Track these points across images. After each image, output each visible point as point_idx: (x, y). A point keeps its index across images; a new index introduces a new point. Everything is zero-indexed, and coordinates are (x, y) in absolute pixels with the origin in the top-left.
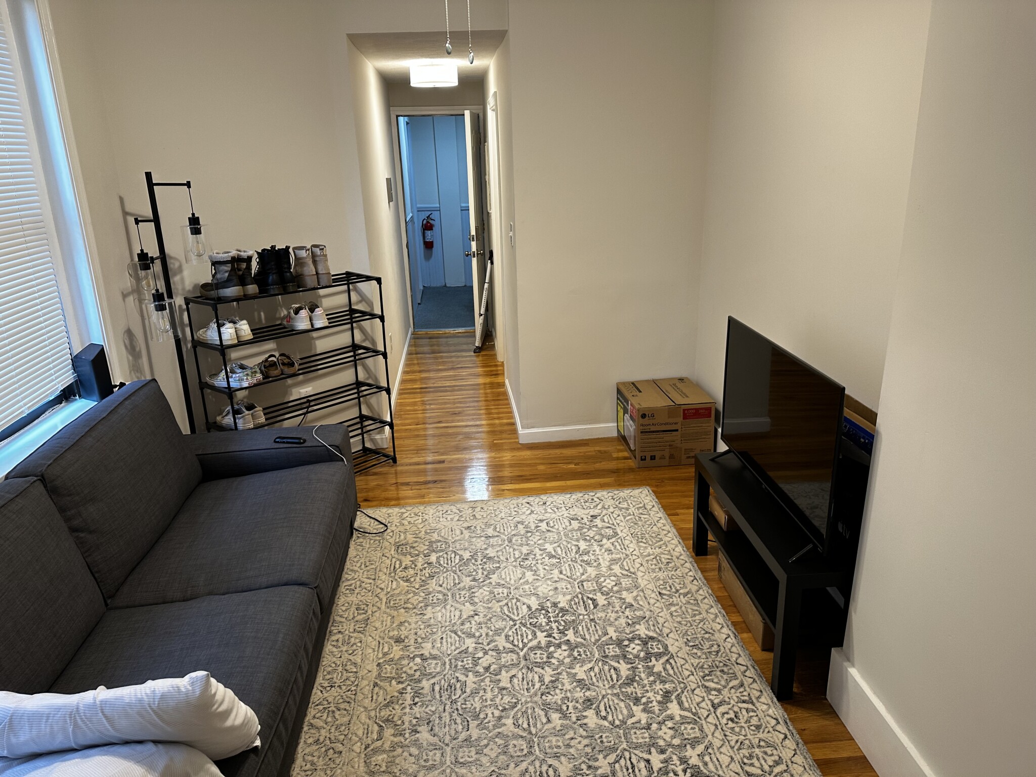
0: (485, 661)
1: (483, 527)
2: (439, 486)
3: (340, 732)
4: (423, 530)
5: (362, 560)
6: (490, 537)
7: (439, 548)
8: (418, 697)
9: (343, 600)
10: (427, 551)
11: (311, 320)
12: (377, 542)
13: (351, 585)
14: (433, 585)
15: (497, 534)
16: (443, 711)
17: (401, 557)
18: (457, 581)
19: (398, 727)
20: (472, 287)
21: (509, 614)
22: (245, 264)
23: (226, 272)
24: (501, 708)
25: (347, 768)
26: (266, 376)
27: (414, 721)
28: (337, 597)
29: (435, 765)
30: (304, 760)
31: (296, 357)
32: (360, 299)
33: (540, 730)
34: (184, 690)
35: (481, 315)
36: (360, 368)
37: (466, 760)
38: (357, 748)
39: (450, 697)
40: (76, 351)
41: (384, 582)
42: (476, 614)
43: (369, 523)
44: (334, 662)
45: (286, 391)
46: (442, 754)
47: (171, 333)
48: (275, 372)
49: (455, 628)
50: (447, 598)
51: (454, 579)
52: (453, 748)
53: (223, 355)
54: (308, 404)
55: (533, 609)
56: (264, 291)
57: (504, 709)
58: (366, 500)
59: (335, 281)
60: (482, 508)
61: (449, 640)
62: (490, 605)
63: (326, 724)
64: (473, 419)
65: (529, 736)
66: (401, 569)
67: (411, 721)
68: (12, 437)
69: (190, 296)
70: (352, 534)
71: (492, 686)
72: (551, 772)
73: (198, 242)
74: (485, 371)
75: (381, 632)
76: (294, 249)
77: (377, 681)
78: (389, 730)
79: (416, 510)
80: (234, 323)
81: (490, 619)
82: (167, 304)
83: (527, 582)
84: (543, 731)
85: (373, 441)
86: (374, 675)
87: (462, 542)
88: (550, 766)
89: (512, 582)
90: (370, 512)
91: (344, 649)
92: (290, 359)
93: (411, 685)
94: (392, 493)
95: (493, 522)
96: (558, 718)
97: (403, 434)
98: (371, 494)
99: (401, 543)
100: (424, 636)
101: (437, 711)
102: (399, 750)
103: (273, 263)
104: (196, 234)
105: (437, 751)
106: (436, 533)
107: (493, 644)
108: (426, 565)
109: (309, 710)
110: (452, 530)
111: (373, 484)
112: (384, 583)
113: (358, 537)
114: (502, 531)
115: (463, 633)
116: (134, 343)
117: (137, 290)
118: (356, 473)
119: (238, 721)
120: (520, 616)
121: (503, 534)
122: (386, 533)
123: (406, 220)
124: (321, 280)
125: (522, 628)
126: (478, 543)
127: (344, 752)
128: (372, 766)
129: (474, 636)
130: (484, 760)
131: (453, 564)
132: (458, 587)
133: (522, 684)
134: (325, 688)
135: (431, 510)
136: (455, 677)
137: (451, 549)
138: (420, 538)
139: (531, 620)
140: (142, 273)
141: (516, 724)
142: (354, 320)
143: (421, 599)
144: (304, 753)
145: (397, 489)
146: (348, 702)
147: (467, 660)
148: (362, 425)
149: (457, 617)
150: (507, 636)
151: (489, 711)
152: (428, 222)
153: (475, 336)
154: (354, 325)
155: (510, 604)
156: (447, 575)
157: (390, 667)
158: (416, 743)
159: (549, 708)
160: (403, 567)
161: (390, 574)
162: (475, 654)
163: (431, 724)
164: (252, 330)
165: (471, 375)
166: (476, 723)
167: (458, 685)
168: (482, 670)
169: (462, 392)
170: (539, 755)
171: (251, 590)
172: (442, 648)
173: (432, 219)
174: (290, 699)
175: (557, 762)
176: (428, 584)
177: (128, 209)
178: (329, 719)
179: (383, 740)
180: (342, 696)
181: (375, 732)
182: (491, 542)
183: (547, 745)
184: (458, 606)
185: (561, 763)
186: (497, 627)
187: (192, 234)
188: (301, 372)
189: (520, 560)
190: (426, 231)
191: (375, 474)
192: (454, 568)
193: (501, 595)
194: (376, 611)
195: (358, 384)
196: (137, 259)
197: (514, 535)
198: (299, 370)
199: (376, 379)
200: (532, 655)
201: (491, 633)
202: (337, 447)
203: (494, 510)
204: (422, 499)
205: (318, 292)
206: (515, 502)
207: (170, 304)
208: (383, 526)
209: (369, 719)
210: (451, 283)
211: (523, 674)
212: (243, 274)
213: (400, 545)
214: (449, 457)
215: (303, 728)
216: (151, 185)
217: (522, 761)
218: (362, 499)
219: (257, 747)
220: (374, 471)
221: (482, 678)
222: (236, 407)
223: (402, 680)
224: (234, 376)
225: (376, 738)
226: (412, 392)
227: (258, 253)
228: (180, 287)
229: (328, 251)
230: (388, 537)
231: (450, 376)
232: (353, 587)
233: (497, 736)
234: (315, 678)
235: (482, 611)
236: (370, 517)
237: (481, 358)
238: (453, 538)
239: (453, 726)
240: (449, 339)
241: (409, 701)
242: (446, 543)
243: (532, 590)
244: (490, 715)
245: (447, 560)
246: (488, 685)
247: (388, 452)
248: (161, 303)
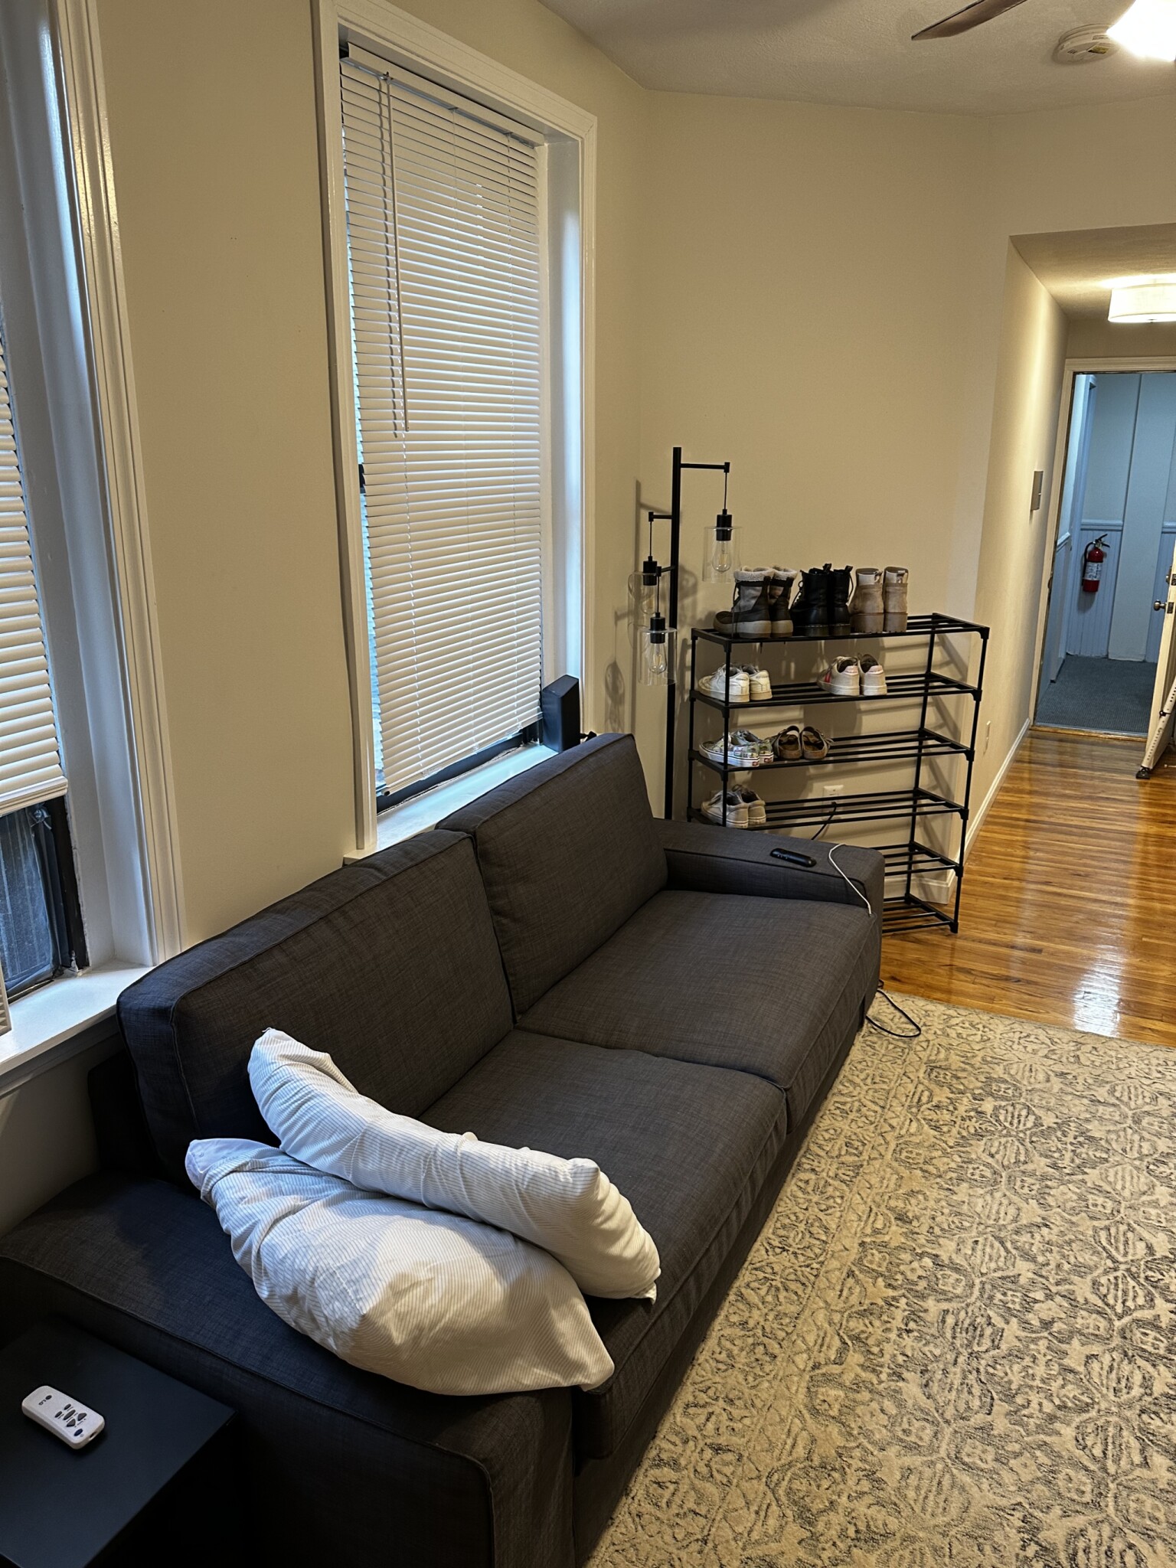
0: (1046, 1310)
1: (1090, 1081)
2: (1024, 989)
3: (782, 1324)
4: (981, 1054)
5: (870, 1071)
6: (1099, 1102)
7: (1002, 1093)
8: (915, 1321)
9: (829, 1122)
10: (980, 1091)
11: (861, 682)
12: (899, 1050)
13: (844, 1104)
14: (977, 1149)
15: (1113, 1100)
16: (952, 1361)
17: (933, 1086)
18: (1022, 1158)
19: (872, 1357)
20: (1156, 665)
21: (1108, 1247)
22: (782, 588)
23: (754, 598)
24: (1057, 1402)
25: (779, 1386)
26: (779, 757)
27: (900, 1359)
28: (820, 1114)
29: (919, 1446)
30: (719, 1344)
31: (828, 737)
32: (948, 659)
33: (1126, 1474)
34: (562, 1180)
35: (1164, 714)
36: (924, 769)
37: (974, 1463)
38: (801, 1360)
39: (969, 1345)
40: (549, 681)
41: (898, 1116)
42: (1046, 1226)
43: (891, 1016)
44: (795, 1214)
45: (805, 783)
46: (936, 1434)
47: (664, 676)
48: (792, 753)
49: (1002, 1234)
50: (999, 1179)
51: (1018, 1153)
52: (956, 1432)
53: (726, 716)
54: (832, 809)
55: (1158, 1256)
56: (801, 631)
57: (1062, 1407)
58: (893, 979)
59: (910, 626)
60: (1095, 1048)
61: (988, 1250)
62: (1074, 1219)
63: (763, 1303)
64: (1111, 891)
65: (1100, 1474)
66: (929, 1106)
67: (895, 1356)
68: (457, 778)
69: (699, 627)
70: (861, 1025)
71: (1049, 1357)
72: (1130, 1558)
73: (723, 551)
74: (1151, 813)
75: (877, 1194)
76: (858, 572)
77: (854, 1268)
78: (856, 1355)
79: (975, 1019)
80: (750, 673)
81: (1069, 1243)
82: (667, 635)
83: (1155, 1204)
84: (1130, 1477)
85: (924, 888)
86: (852, 1258)
87: (1045, 1095)
88: (1131, 1546)
89: (1127, 1193)
90: (896, 998)
91: (815, 1198)
92: (818, 737)
93: (907, 1298)
94: (941, 979)
95: (1110, 1078)
96: (1165, 1467)
97: (979, 889)
98: (905, 972)
99: (938, 1064)
100: (947, 1228)
101: (943, 1359)
102: (865, 1395)
103: (822, 591)
104: (723, 540)
105: (927, 1425)
106: (1002, 1066)
107: (1067, 1287)
108: (972, 1114)
109: (744, 1271)
110: (1031, 1070)
111: (912, 956)
112: (897, 1120)
113: (871, 1032)
114: (1125, 1099)
115: (1016, 1248)
116: (618, 683)
117: (635, 613)
118: (884, 931)
119: (629, 1253)
120: (1130, 1257)
121: (1127, 1104)
122: (916, 1040)
123: (1056, 542)
124: (889, 623)
125: (1129, 1279)
126: (1075, 1105)
127: (779, 1359)
128: (818, 1401)
129: (1034, 1260)
130: (1007, 1477)
131: (1021, 1127)
132: (1022, 1168)
133: (1107, 1378)
134: (773, 1248)
135: (1000, 1027)
136: (985, 1315)
137: (1022, 1100)
138: (972, 1066)
139: (1150, 1273)
140: (645, 589)
141: (1081, 1441)
142: (930, 691)
143: (953, 1165)
144: (722, 1333)
145: (951, 977)
146: (803, 1284)
147: (1013, 1296)
148: (911, 858)
149: (1010, 1217)
150: (1095, 1284)
151: (1035, 1399)
152: (1096, 549)
153: (1143, 750)
154: (929, 699)
155: (1113, 1231)
156: (1007, 1142)
157: (880, 1256)
158: (895, 1395)
159: (1151, 1441)
160: (934, 1103)
161: (910, 1107)
162: (1029, 1290)
163: (927, 1376)
164: (772, 687)
165: (1122, 814)
166: (1007, 1407)
167: (988, 1331)
168: (1036, 1322)
169: (1101, 841)
170: (1113, 1516)
171: (694, 1062)
172: (973, 1258)
173: (1104, 545)
174: (713, 1247)
175: (1146, 1545)
176: (971, 1145)
177: (644, 500)
178: (769, 1298)
179: (843, 1366)
180: (796, 1271)
181: (834, 1349)
182: (1101, 1111)
183: (1133, 1505)
184: (1015, 1199)
185: (1155, 1552)
186: (1081, 1260)
187: (718, 539)
188: (831, 758)
189: (1149, 1159)
190: (1090, 564)
191: (917, 941)
192: (1021, 1135)
193: (1100, 1208)
194: (875, 1159)
195: (917, 793)
196: (641, 569)
197: (1148, 1113)
198: (828, 755)
199: (948, 791)
200: (1139, 1335)
201: (1066, 1267)
202: (860, 884)
203: (1117, 1058)
204: (989, 1004)
205: (882, 641)
206: (1162, 1055)
207: (671, 635)
208: (914, 1027)
209: (830, 1324)
210: (1119, 653)
211: (1114, 1360)
212: (776, 604)
213: (936, 1067)
214: (1052, 945)
215: (728, 1295)
216: (677, 466)
217: (1077, 1511)
218: (888, 975)
219: (649, 1299)
220: (916, 935)
221: (1034, 1335)
222: (730, 793)
223: (895, 1284)
224: (735, 748)
225: (833, 1358)
226: (1012, 824)
227: (804, 574)
228: (689, 614)
229: (910, 580)
230: (919, 1048)
231: (1084, 810)
232: (847, 1107)
233: (1039, 1447)
234: (762, 1227)
235: (1057, 1223)
236: (896, 1008)
237: (1148, 789)
238: (1030, 1083)
239: (965, 1395)
240: (1094, 748)
241: (898, 1323)
242: (1016, 1088)
243: (1163, 1220)
244: (1034, 1405)
245: (1013, 1117)
246: (1042, 1352)
247: (946, 911)
248: (659, 632)
